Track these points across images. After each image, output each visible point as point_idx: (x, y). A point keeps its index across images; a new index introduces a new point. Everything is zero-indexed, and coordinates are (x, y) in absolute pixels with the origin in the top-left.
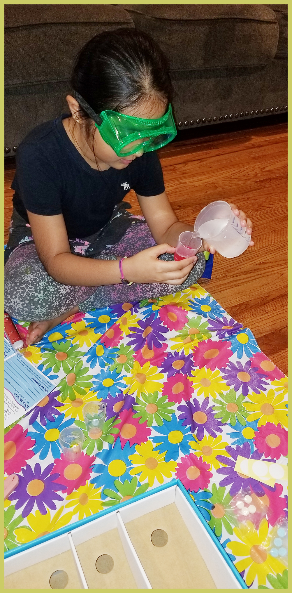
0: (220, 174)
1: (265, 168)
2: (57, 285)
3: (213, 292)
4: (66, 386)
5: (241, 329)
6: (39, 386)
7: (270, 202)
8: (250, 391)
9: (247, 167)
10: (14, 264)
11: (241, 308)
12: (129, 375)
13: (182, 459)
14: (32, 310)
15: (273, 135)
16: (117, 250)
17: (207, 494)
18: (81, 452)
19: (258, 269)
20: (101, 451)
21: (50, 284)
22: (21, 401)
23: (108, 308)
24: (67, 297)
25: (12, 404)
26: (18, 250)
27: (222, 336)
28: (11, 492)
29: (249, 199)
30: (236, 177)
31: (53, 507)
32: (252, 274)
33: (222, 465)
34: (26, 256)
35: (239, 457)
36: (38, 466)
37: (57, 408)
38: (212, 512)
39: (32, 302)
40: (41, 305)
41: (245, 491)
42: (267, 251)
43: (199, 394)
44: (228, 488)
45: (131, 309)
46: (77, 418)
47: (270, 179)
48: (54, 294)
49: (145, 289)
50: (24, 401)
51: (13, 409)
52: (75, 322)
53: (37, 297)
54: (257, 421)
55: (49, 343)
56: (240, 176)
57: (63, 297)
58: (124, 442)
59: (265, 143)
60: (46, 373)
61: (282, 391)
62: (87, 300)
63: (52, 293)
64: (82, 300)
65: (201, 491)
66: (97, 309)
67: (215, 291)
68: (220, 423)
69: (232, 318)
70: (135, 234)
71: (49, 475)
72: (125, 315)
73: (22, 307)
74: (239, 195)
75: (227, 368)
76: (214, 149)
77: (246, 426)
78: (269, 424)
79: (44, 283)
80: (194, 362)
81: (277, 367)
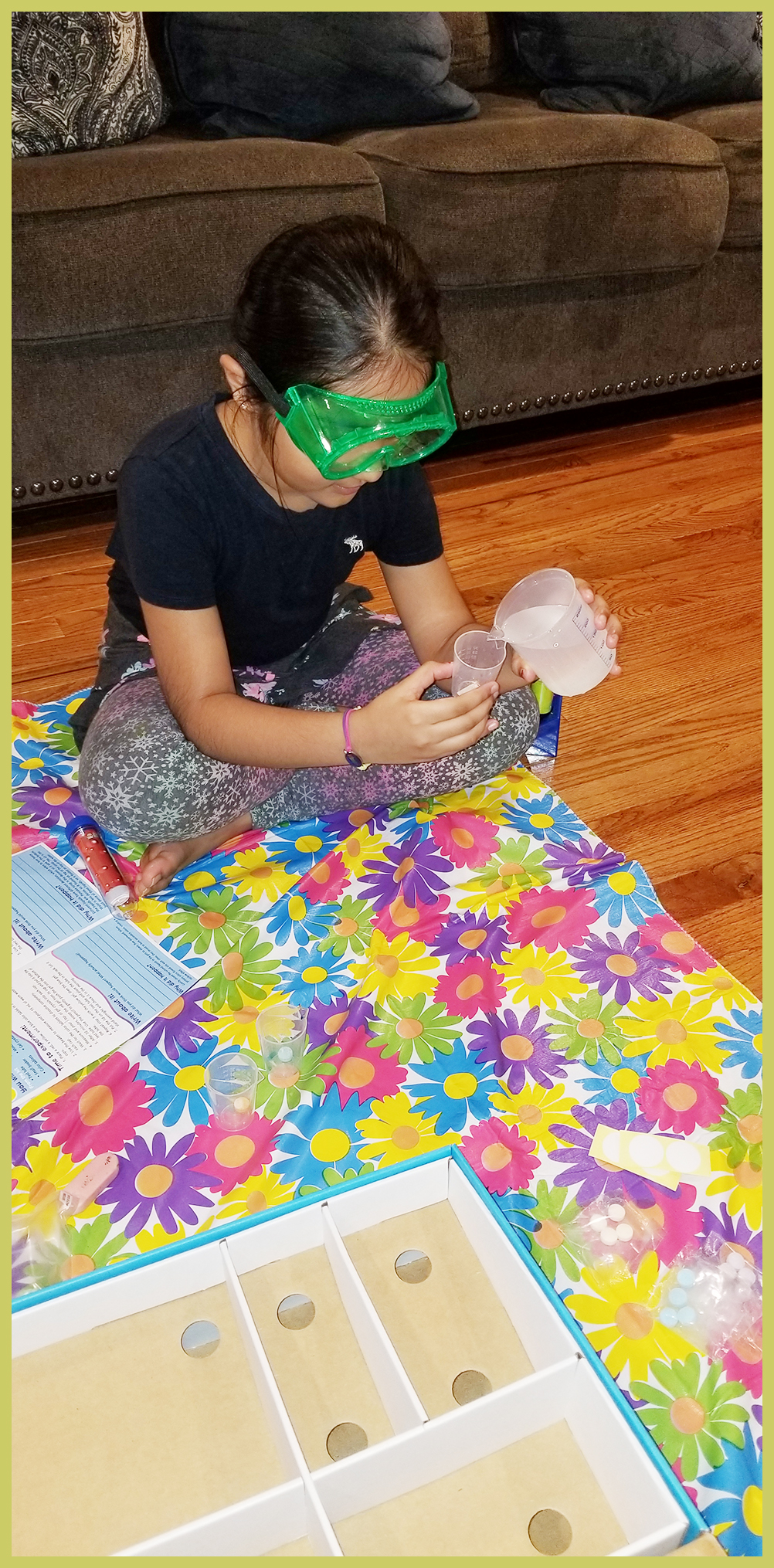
0: (590, 524)
1: (701, 506)
2: (203, 761)
3: (558, 787)
4: (221, 979)
5: (621, 864)
6: (163, 981)
7: (707, 585)
8: (635, 995)
9: (658, 505)
10: (111, 718)
11: (624, 821)
12: (361, 960)
13: (473, 1128)
14: (151, 814)
15: (724, 429)
16: (339, 692)
17: (525, 1201)
18: (253, 1112)
19: (671, 735)
20: (296, 1109)
21: (190, 758)
22: (125, 1009)
23: (317, 820)
24: (225, 787)
25: (104, 1016)
26: (120, 689)
27: (575, 880)
28: (101, 1188)
29: (658, 579)
30: (630, 529)
31: (192, 1219)
32: (653, 745)
33: (561, 1145)
34: (138, 701)
35: (602, 1128)
36: (159, 1139)
37: (201, 1024)
38: (535, 1236)
39: (150, 795)
40: (170, 801)
41: (611, 1195)
42: (694, 696)
43: (516, 1000)
44: (574, 1189)
45: (369, 822)
46: (245, 1045)
47: (712, 533)
48: (197, 778)
49: (401, 776)
50: (130, 1010)
51: (106, 1026)
52: (242, 851)
53: (161, 783)
54: (645, 1057)
55: (185, 892)
56: (639, 527)
57: (217, 787)
58: (346, 1095)
59: (704, 450)
60: (178, 954)
61: (707, 996)
62: (270, 802)
63: (194, 776)
64: (259, 799)
65: (513, 1192)
66: (292, 822)
67: (566, 785)
68: (561, 1060)
69: (601, 841)
70: (379, 654)
71: (184, 1156)
72: (355, 835)
73: (130, 807)
74: (633, 571)
75: (585, 947)
76: (578, 465)
77: (619, 1067)
78: (673, 1064)
79: (176, 756)
80: (510, 933)
81: (700, 946)
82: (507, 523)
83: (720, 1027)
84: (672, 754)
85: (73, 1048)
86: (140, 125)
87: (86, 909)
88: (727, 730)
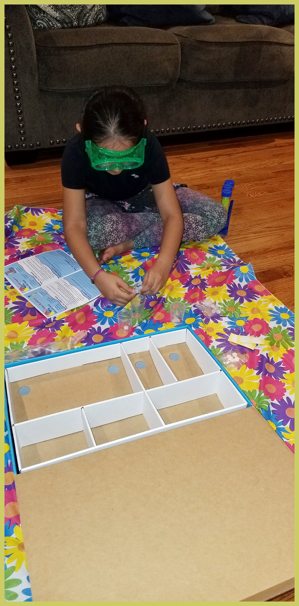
0: (244, 166)
1: (282, 162)
3: (228, 243)
5: (245, 264)
7: (282, 187)
8: (245, 301)
9: (268, 161)
11: (247, 255)
19: (265, 231)
28: (82, 339)
29: (266, 184)
33: (219, 338)
35: (232, 334)
36: (99, 328)
41: (234, 351)
44: (222, 349)
47: (286, 171)
50: (88, 295)
51: (81, 298)
54: (247, 317)
56: (261, 168)
58: (155, 321)
61: (267, 302)
66: (140, 249)
67: (231, 243)
68: (221, 316)
71: (107, 333)
74: (258, 181)
75: (231, 286)
77: (239, 319)
78: (256, 319)
80: (208, 283)
81: (267, 290)
83: (270, 310)
86: (99, 20)
88: (284, 231)
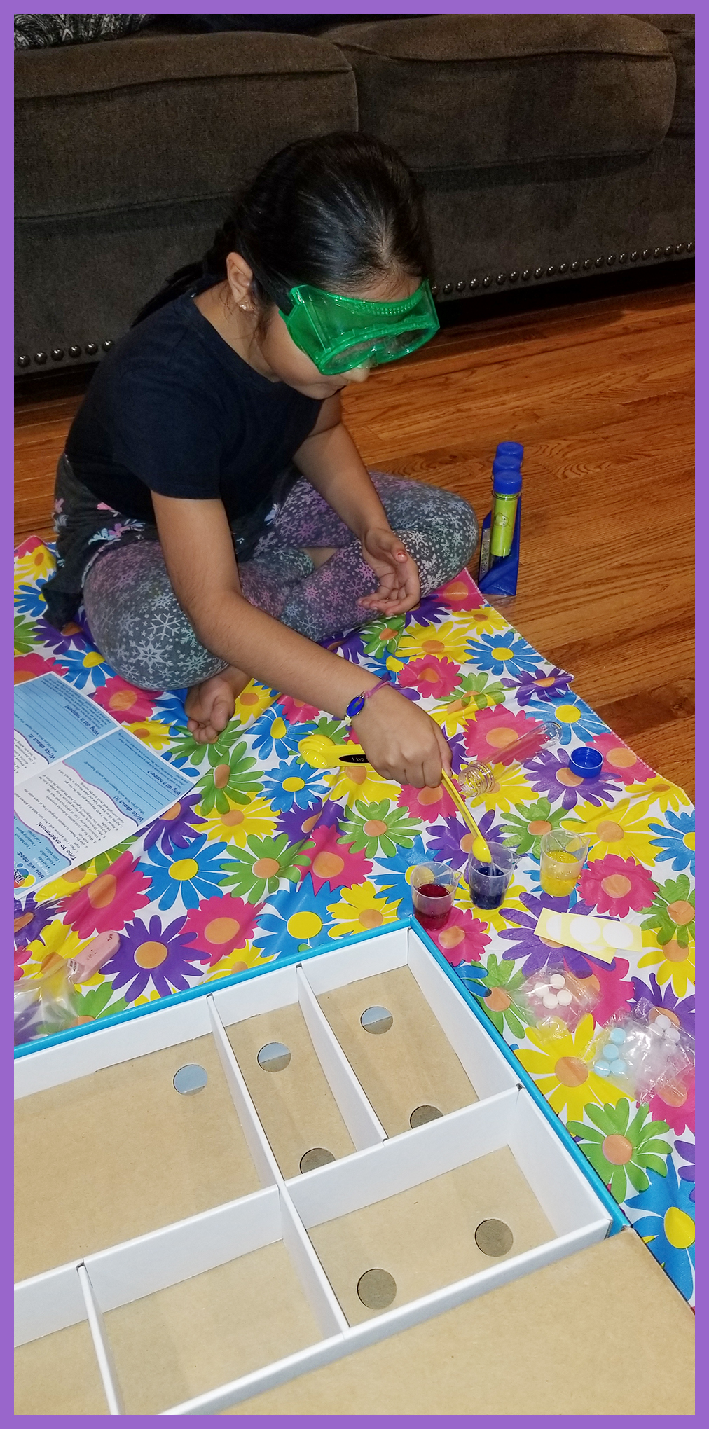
1: (648, 375)
4: (211, 788)
6: (164, 786)
7: (652, 444)
8: (581, 801)
9: (609, 374)
11: (571, 652)
14: (181, 664)
17: (477, 971)
18: (239, 898)
19: (616, 577)
20: (275, 893)
22: (129, 809)
25: (111, 814)
28: (104, 961)
29: (608, 440)
30: (581, 395)
31: (184, 985)
32: (600, 586)
33: (510, 925)
36: (155, 920)
37: (193, 825)
38: (487, 1000)
39: (179, 647)
40: (196, 650)
42: (637, 543)
44: (520, 962)
46: (231, 842)
47: (658, 398)
50: (134, 809)
51: (113, 822)
53: (185, 635)
56: (592, 393)
59: (653, 325)
60: (177, 764)
61: (645, 798)
65: (466, 964)
67: (520, 620)
69: (555, 667)
73: (162, 661)
75: (537, 760)
76: (536, 338)
81: (641, 760)
82: (470, 390)
83: (654, 827)
84: (616, 594)
85: (84, 842)
87: (93, 725)
88: (668, 573)
